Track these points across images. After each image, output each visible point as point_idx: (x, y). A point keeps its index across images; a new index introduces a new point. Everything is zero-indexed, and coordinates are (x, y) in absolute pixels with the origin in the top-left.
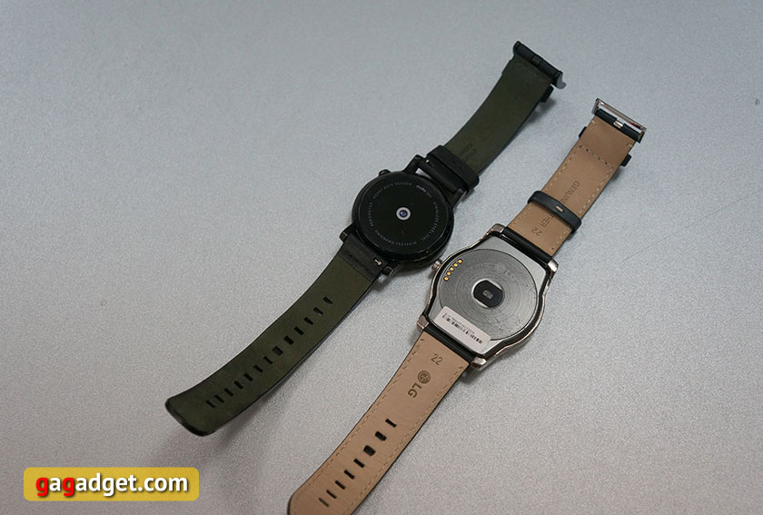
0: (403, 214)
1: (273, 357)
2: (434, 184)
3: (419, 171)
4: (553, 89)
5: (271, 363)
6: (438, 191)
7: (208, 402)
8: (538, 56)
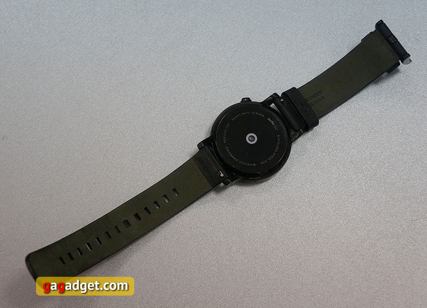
0: (251, 139)
1: (122, 227)
2: (282, 119)
3: (273, 105)
4: (400, 64)
5: (120, 232)
6: (284, 127)
7: (61, 259)
8: (394, 36)
